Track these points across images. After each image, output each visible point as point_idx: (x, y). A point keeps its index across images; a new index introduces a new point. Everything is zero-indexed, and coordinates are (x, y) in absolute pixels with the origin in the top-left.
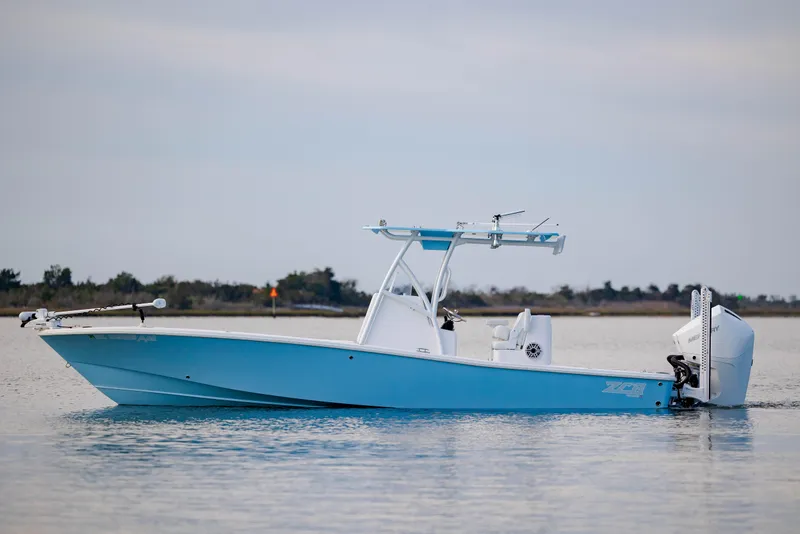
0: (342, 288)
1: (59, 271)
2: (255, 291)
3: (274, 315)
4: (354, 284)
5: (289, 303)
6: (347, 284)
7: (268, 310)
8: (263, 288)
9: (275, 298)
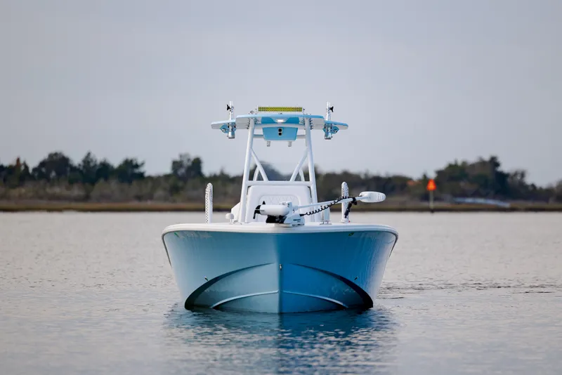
0: (509, 180)
1: (189, 160)
2: (410, 183)
3: (433, 211)
4: (523, 175)
5: (448, 197)
6: (516, 174)
7: (425, 204)
8: (420, 181)
9: (434, 191)
